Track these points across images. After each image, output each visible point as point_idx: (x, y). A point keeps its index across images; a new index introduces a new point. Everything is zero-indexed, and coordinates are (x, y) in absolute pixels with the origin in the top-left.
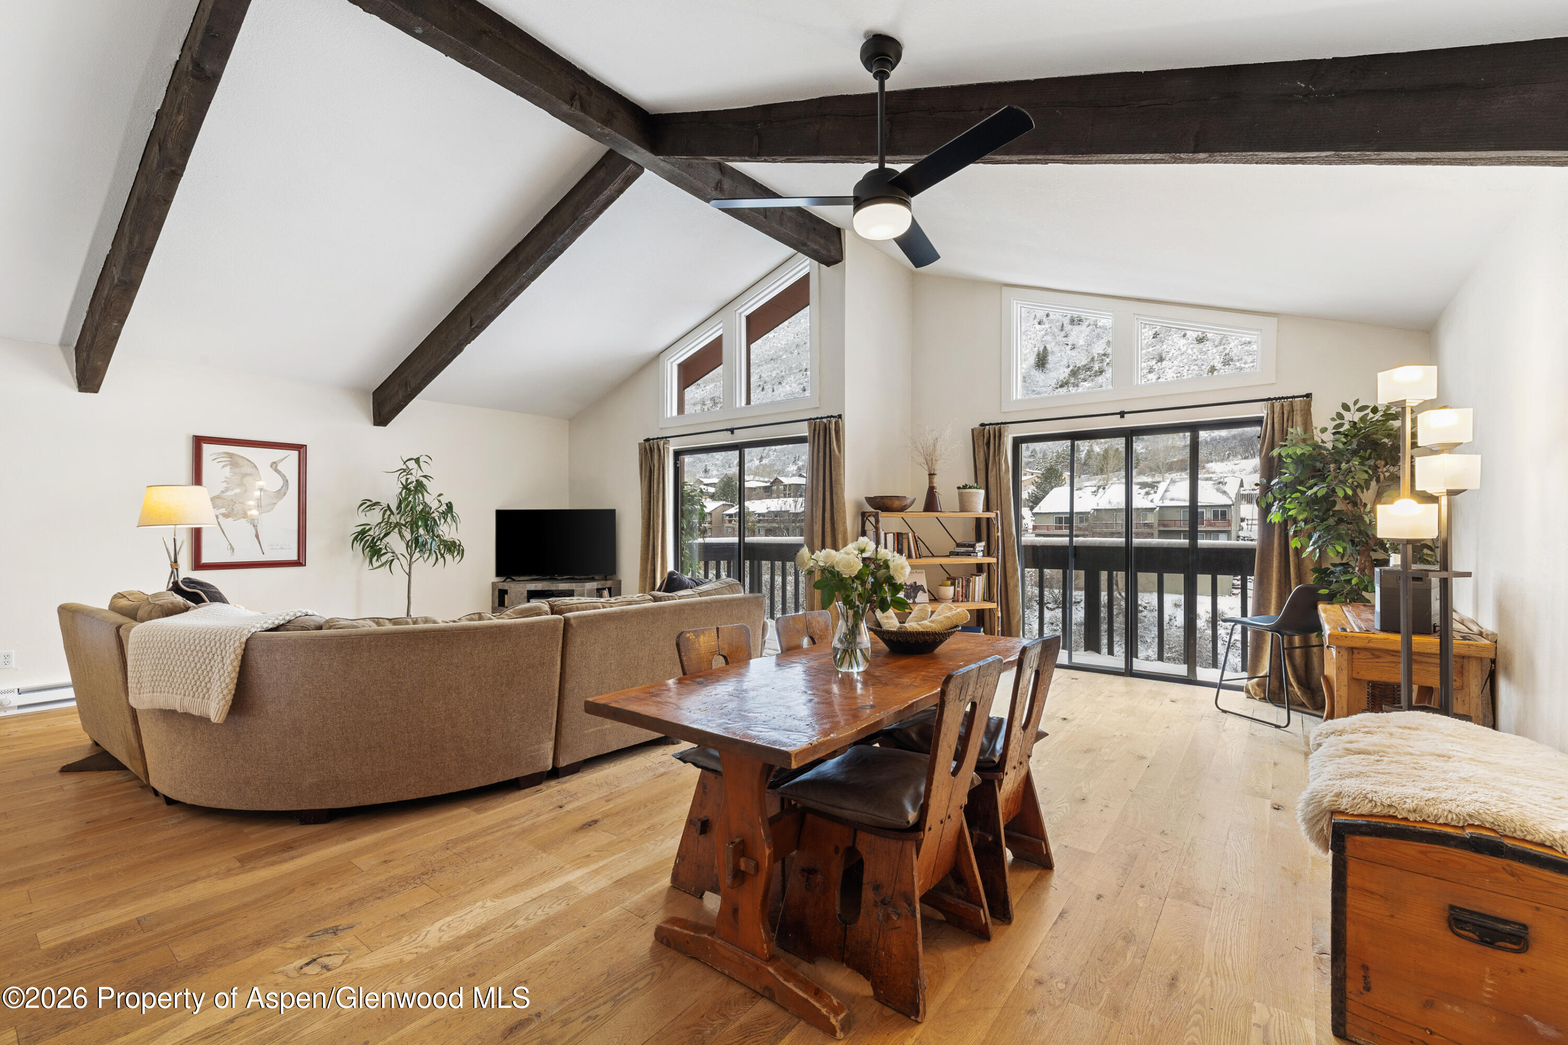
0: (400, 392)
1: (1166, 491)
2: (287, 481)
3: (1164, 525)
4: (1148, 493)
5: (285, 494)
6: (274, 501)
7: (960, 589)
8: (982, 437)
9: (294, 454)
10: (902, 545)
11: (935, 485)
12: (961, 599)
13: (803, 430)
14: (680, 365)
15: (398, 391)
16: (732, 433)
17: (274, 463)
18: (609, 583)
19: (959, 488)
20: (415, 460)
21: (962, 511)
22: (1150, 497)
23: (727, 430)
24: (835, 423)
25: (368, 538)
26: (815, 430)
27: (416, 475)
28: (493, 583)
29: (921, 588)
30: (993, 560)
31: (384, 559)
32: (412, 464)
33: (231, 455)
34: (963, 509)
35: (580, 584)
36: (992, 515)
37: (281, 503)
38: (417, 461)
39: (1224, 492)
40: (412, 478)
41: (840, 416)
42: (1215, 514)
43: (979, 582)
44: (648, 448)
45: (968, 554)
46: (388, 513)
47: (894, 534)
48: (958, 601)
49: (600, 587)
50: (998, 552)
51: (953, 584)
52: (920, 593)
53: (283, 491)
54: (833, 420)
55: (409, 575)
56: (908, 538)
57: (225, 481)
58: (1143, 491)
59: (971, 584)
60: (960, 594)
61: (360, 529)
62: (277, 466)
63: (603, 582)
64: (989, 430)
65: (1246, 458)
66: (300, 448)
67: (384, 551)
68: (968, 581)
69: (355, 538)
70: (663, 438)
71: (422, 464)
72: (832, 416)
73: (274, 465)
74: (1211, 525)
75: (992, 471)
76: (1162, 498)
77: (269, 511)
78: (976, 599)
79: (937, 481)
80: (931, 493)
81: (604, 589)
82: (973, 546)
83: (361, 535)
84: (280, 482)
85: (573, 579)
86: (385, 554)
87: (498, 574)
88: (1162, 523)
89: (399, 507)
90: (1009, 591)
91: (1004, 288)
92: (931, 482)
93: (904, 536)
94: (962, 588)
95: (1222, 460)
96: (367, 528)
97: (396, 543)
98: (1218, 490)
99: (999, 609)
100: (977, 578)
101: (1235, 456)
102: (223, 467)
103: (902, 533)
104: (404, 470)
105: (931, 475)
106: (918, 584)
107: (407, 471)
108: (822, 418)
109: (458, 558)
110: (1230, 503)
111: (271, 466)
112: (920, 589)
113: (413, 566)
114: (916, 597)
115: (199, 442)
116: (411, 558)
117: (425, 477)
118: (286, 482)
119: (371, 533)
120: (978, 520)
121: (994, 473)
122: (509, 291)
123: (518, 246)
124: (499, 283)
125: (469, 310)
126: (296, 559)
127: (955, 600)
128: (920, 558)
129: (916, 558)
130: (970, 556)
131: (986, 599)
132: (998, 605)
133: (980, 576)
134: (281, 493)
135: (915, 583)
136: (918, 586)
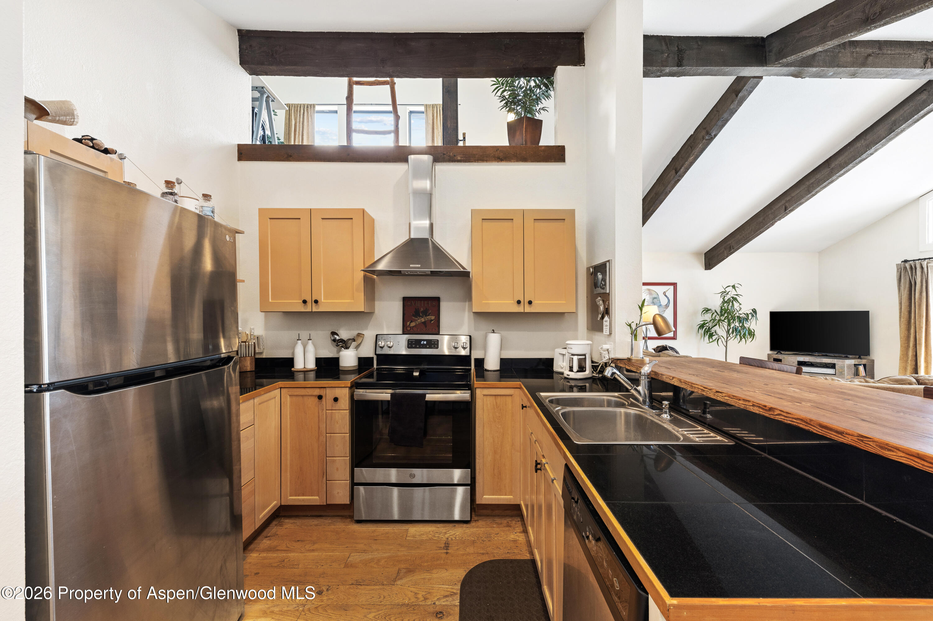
0: (725, 252)
5: (668, 306)
6: (665, 309)
9: (672, 287)
15: (723, 251)
17: (665, 292)
18: (864, 361)
20: (732, 286)
25: (705, 327)
27: (732, 293)
28: (768, 354)
31: (714, 338)
32: (730, 289)
33: (649, 290)
35: (841, 360)
37: (667, 311)
38: (734, 287)
40: (728, 297)
44: (907, 267)
46: (715, 314)
53: (668, 305)
55: (726, 347)
61: (702, 323)
63: (859, 360)
66: (674, 285)
67: (714, 334)
69: (700, 327)
70: (925, 259)
71: (736, 288)
73: (664, 294)
81: (860, 365)
83: (702, 326)
84: (667, 301)
85: (827, 356)
86: (715, 335)
87: (772, 348)
89: (721, 312)
96: (706, 322)
97: (721, 331)
102: (647, 295)
104: (725, 292)
109: (751, 339)
113: (728, 343)
116: (727, 338)
117: (737, 295)
118: (669, 300)
119: (707, 325)
122: (821, 186)
123: (830, 158)
124: (812, 183)
125: (783, 202)
126: (673, 336)
134: (667, 306)
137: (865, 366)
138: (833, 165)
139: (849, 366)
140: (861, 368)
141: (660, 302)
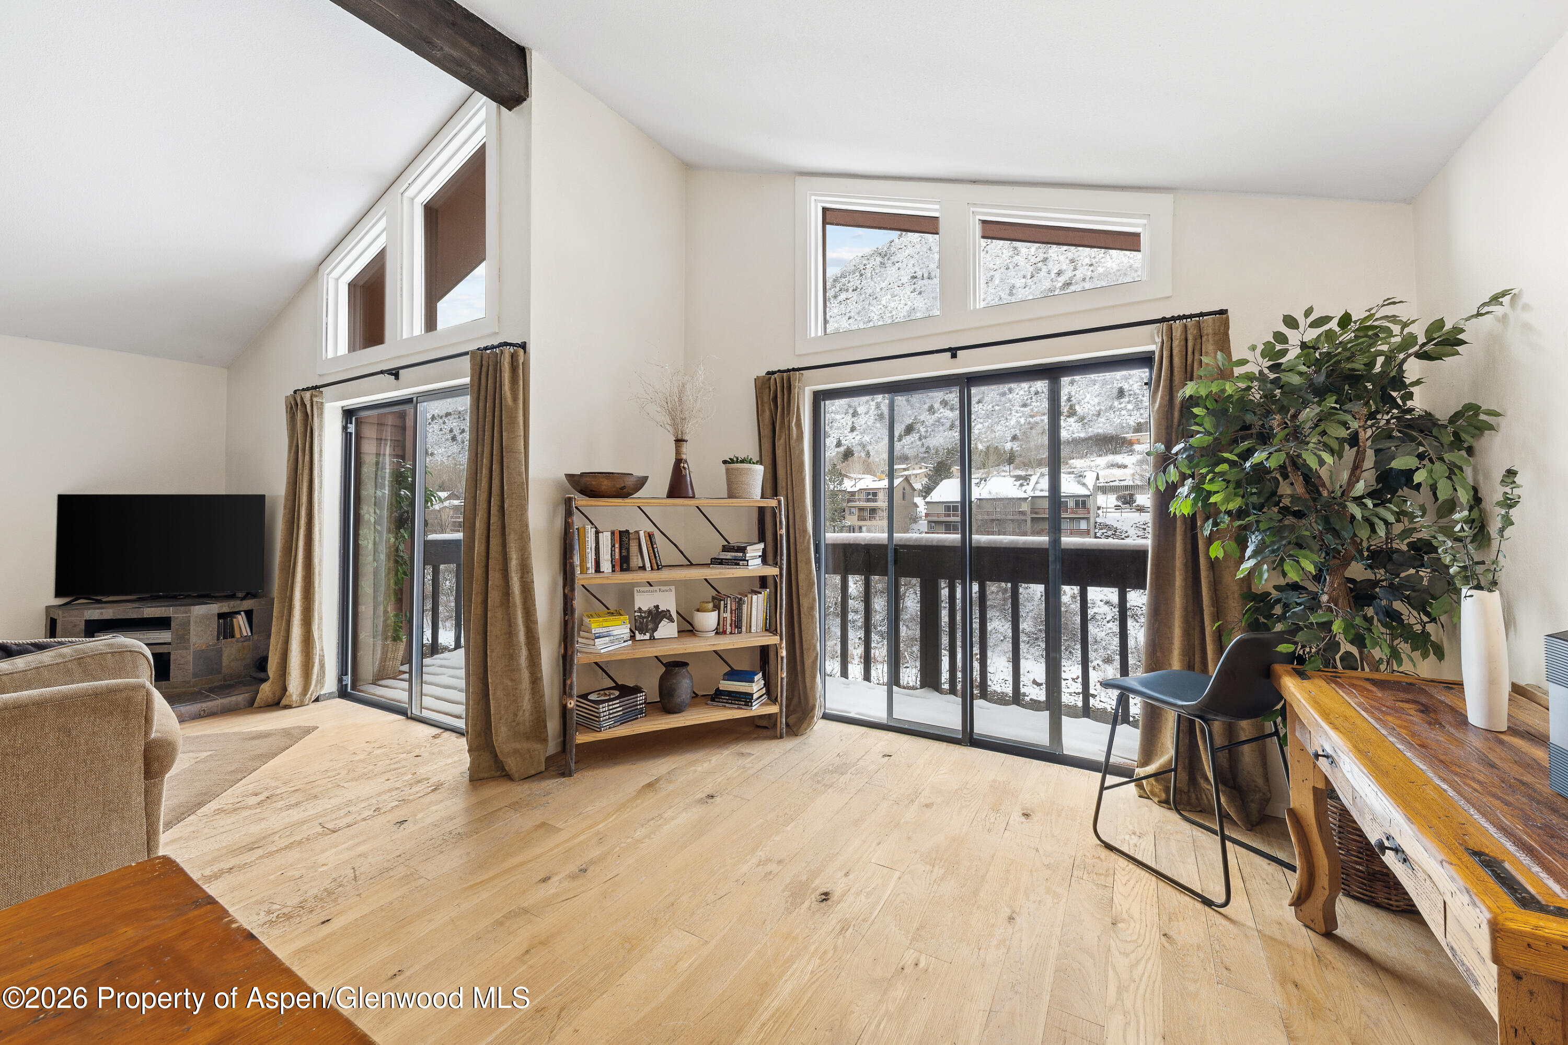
1: (1037, 483)
3: (1036, 513)
4: (1021, 485)
7: (728, 615)
8: (767, 390)
10: (628, 550)
11: (684, 457)
12: (729, 630)
14: (352, 286)
16: (397, 378)
18: (247, 605)
19: (725, 462)
21: (731, 496)
22: (1024, 488)
23: (389, 372)
28: (47, 608)
29: (666, 615)
30: (774, 571)
34: (732, 494)
36: (773, 503)
39: (1084, 485)
41: (523, 346)
42: (1077, 503)
43: (757, 605)
44: (296, 404)
45: (735, 562)
47: (613, 533)
48: (724, 632)
49: (230, 610)
50: (781, 559)
51: (717, 607)
52: (664, 622)
54: (508, 351)
56: (639, 540)
58: (1018, 483)
59: (745, 607)
60: (729, 622)
63: (238, 602)
64: (775, 379)
65: (1100, 456)
68: (740, 603)
70: (317, 388)
74: (1073, 513)
75: (779, 439)
76: (1034, 489)
78: (753, 629)
79: (688, 452)
80: (679, 470)
81: (238, 613)
82: (743, 550)
88: (1034, 511)
90: (802, 615)
91: (798, 180)
92: (678, 452)
93: (632, 536)
94: (731, 613)
95: (1082, 458)
98: (1079, 482)
99: (786, 645)
100: (755, 597)
101: (1091, 454)
103: (627, 531)
105: (679, 441)
106: (662, 608)
110: (1089, 493)
112: (664, 617)
114: (655, 629)
120: (761, 510)
121: (782, 441)
127: (720, 631)
128: (658, 569)
129: (652, 569)
130: (738, 564)
131: (766, 630)
132: (781, 639)
133: (761, 593)
135: (657, 607)
136: (663, 611)
139: (206, 617)
140: (241, 621)
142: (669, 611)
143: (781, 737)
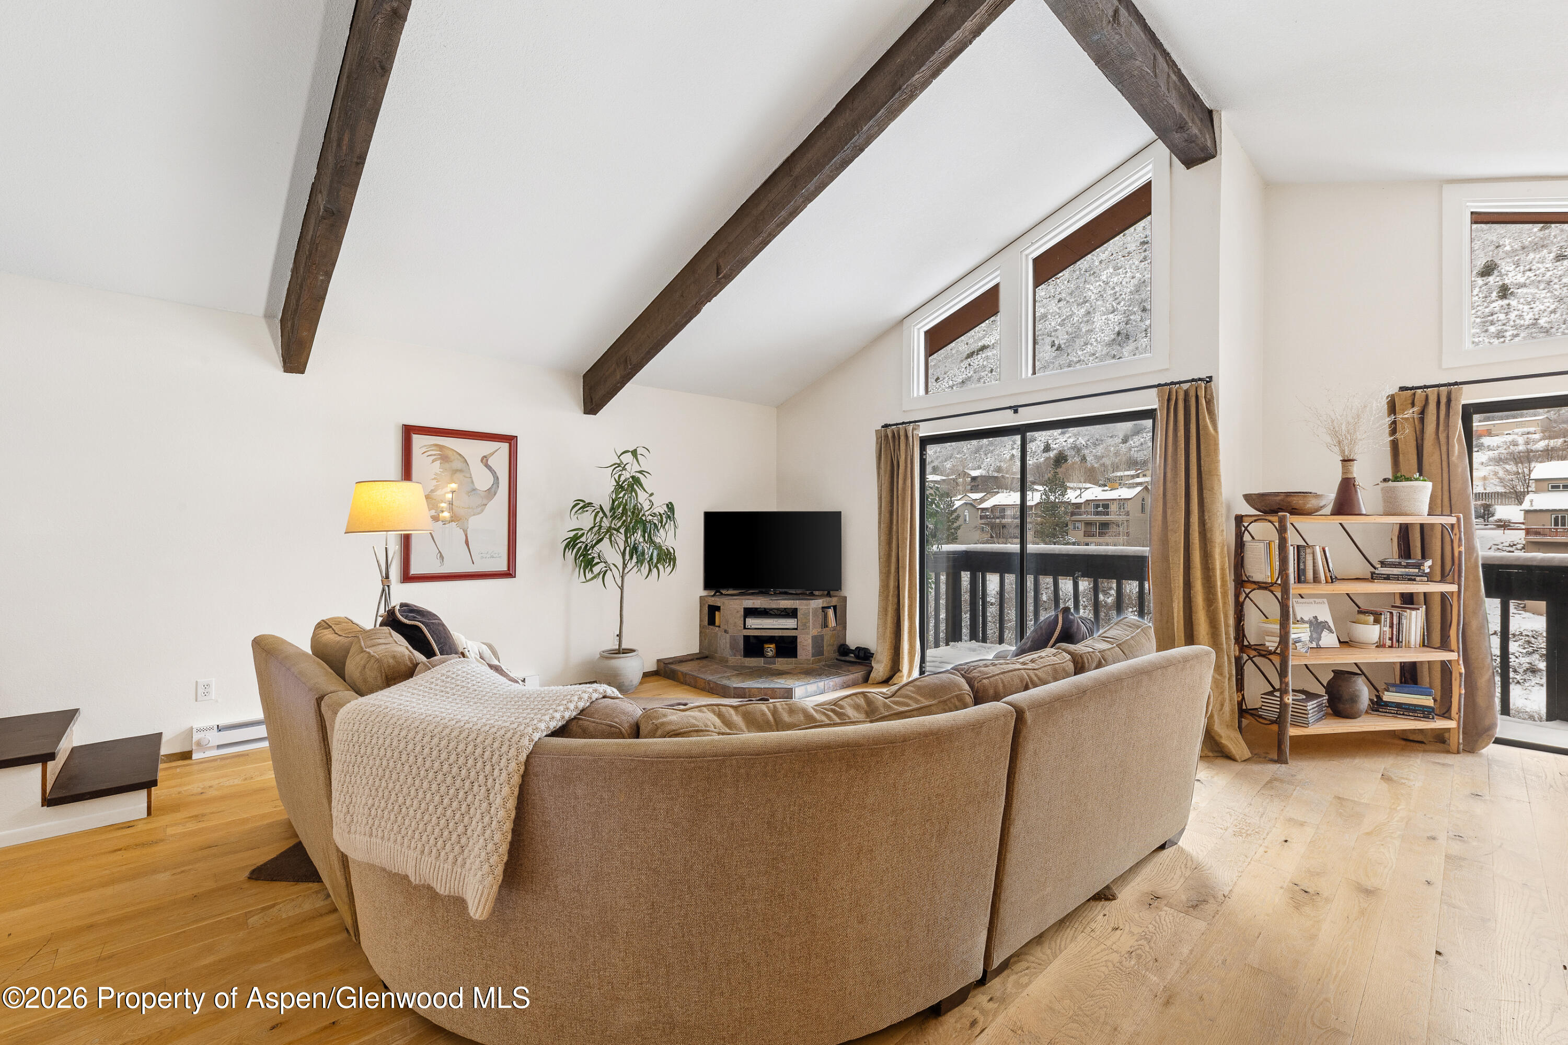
0: (617, 370)
2: (498, 478)
5: (495, 493)
6: (485, 502)
7: (1387, 629)
9: (505, 446)
10: (1304, 562)
11: (1352, 475)
12: (1389, 644)
13: (1149, 400)
14: (926, 333)
15: (615, 370)
16: (1016, 412)
17: (485, 457)
18: (834, 601)
19: (1379, 481)
20: (632, 452)
21: (1385, 514)
23: (1010, 408)
24: (1206, 388)
25: (579, 545)
26: (1169, 400)
27: (632, 469)
28: (700, 597)
29: (1325, 625)
30: (1451, 588)
31: (596, 569)
32: (627, 458)
33: (441, 447)
34: (1387, 511)
35: (802, 602)
36: (1449, 520)
37: (492, 504)
38: (634, 453)
40: (626, 475)
41: (1208, 380)
43: (1415, 621)
44: (890, 435)
45: (1410, 578)
46: (601, 514)
48: (1384, 646)
49: (825, 605)
51: (1377, 621)
52: (1325, 633)
53: (493, 490)
54: (1201, 385)
55: (622, 588)
56: (1314, 554)
57: (435, 479)
59: (1404, 622)
60: (1388, 636)
61: (572, 534)
62: (487, 460)
63: (828, 599)
66: (511, 440)
67: (596, 560)
68: (1400, 618)
69: (567, 546)
70: (910, 422)
71: (639, 456)
72: (1200, 379)
73: (485, 460)
77: (479, 514)
78: (1411, 645)
79: (1354, 470)
80: (1347, 489)
81: (829, 607)
83: (572, 543)
84: (491, 479)
85: (786, 593)
86: (598, 563)
87: (707, 586)
89: (613, 509)
91: (1446, 188)
92: (1346, 471)
93: (1308, 551)
94: (1391, 628)
96: (580, 533)
97: (610, 552)
99: (1461, 662)
100: (1414, 613)
102: (433, 461)
103: (1305, 547)
104: (619, 465)
105: (1346, 461)
106: (1320, 619)
107: (622, 467)
108: (1180, 383)
109: (669, 569)
111: (482, 461)
112: (1324, 627)
113: (626, 579)
114: (1320, 639)
115: (409, 431)
116: (624, 569)
117: (640, 472)
118: (496, 479)
119: (584, 539)
122: (777, 220)
123: (793, 154)
124: (763, 212)
125: (714, 255)
126: (506, 569)
127: (1380, 645)
128: (1332, 582)
129: (1327, 582)
130: (1414, 580)
131: (1424, 646)
132: (1459, 656)
133: (1419, 609)
134: (491, 493)
135: (1316, 618)
136: (1322, 622)
137: (835, 607)
138: (797, 171)
139: (815, 610)
140: (831, 612)
141: (472, 482)
142: (1326, 622)
143: (1458, 752)
